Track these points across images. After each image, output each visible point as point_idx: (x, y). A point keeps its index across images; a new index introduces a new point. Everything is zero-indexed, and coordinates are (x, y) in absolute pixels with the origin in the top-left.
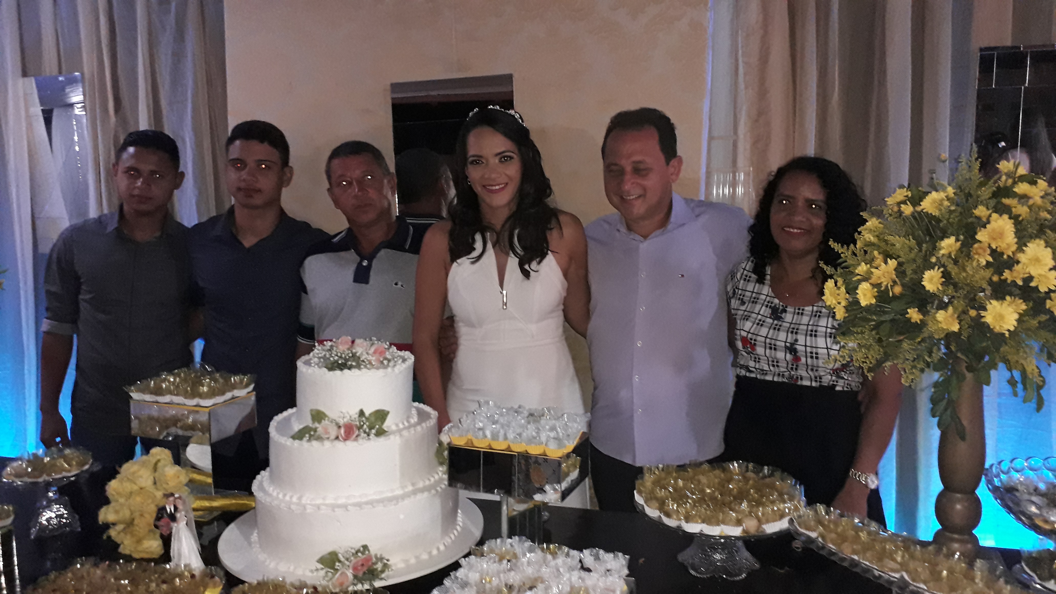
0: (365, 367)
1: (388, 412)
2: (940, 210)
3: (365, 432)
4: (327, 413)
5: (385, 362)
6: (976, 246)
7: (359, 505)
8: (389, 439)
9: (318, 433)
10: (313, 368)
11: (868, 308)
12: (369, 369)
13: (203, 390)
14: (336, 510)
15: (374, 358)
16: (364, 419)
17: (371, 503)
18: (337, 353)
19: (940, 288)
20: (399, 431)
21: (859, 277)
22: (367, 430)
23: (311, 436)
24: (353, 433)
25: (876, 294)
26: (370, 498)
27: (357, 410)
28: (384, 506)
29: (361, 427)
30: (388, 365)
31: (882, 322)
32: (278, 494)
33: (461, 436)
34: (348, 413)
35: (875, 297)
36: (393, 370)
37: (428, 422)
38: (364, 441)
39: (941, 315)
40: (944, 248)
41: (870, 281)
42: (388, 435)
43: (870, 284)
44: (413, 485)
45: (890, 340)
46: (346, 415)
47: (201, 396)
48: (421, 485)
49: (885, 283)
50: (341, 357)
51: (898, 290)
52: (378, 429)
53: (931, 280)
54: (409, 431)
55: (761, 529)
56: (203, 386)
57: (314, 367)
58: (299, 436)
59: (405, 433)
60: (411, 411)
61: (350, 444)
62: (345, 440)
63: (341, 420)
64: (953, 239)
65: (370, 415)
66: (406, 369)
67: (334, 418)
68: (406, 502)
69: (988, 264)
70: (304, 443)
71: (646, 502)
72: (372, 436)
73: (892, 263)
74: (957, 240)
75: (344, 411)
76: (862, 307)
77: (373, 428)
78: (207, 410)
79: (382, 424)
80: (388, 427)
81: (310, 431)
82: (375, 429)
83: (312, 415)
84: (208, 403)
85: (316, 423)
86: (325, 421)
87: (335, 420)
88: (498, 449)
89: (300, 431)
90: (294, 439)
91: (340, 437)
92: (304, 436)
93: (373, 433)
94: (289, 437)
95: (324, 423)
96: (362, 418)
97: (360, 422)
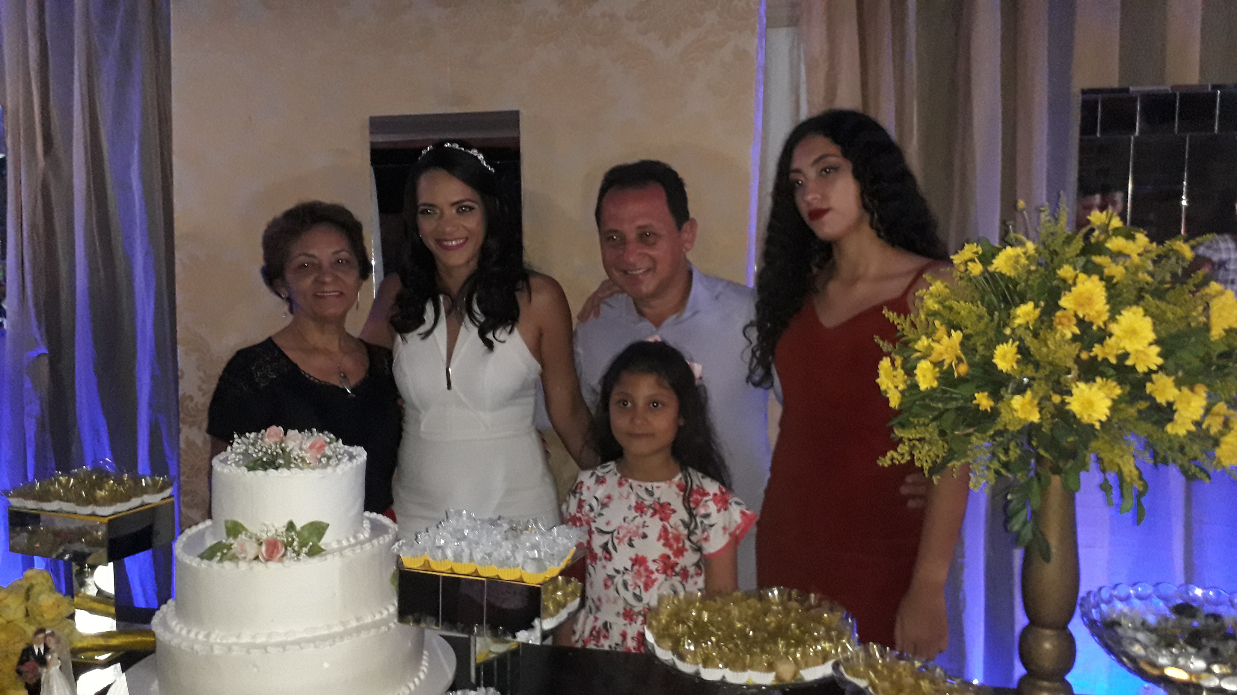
0: (297, 466)
1: (328, 525)
2: (1016, 269)
3: (294, 551)
4: (245, 525)
5: (324, 460)
6: (1059, 314)
7: (283, 646)
8: (326, 559)
9: (232, 551)
10: (230, 467)
11: (930, 393)
12: (301, 469)
13: (102, 496)
14: (252, 651)
15: (309, 455)
16: (293, 533)
17: (298, 643)
18: (262, 448)
19: (1015, 367)
20: (341, 550)
21: (918, 354)
22: (296, 549)
23: (223, 555)
24: (278, 552)
25: (938, 375)
26: (298, 636)
27: (285, 522)
28: (316, 647)
29: (291, 544)
30: (328, 464)
31: (947, 410)
32: (181, 629)
33: (415, 556)
34: (274, 526)
35: (938, 379)
36: (335, 471)
37: (381, 538)
38: (292, 561)
39: (1017, 401)
40: (1019, 316)
41: (930, 358)
42: (325, 555)
43: (931, 362)
44: (358, 619)
45: (956, 433)
46: (270, 528)
47: (96, 502)
48: (368, 620)
49: (947, 362)
50: (266, 453)
51: (963, 369)
52: (311, 547)
53: (1004, 357)
54: (354, 551)
55: (799, 677)
56: (103, 490)
57: (231, 465)
58: (209, 555)
59: (348, 553)
60: (362, 524)
61: (273, 565)
62: (267, 560)
63: (263, 534)
64: (1031, 305)
65: (303, 528)
66: (351, 468)
67: (255, 532)
68: (346, 641)
69: (1075, 338)
70: (214, 564)
71: (656, 641)
72: (303, 555)
73: (957, 336)
74: (1036, 306)
75: (267, 523)
76: (921, 392)
77: (305, 545)
78: (106, 520)
79: (320, 539)
80: (325, 544)
81: (223, 548)
82: (308, 547)
83: (227, 528)
84: (107, 511)
85: (231, 538)
86: (243, 536)
87: (255, 534)
88: (462, 573)
89: (211, 548)
90: (203, 559)
91: (260, 557)
92: (215, 555)
93: (305, 552)
94: (197, 555)
95: (242, 538)
96: (291, 532)
97: (288, 537)
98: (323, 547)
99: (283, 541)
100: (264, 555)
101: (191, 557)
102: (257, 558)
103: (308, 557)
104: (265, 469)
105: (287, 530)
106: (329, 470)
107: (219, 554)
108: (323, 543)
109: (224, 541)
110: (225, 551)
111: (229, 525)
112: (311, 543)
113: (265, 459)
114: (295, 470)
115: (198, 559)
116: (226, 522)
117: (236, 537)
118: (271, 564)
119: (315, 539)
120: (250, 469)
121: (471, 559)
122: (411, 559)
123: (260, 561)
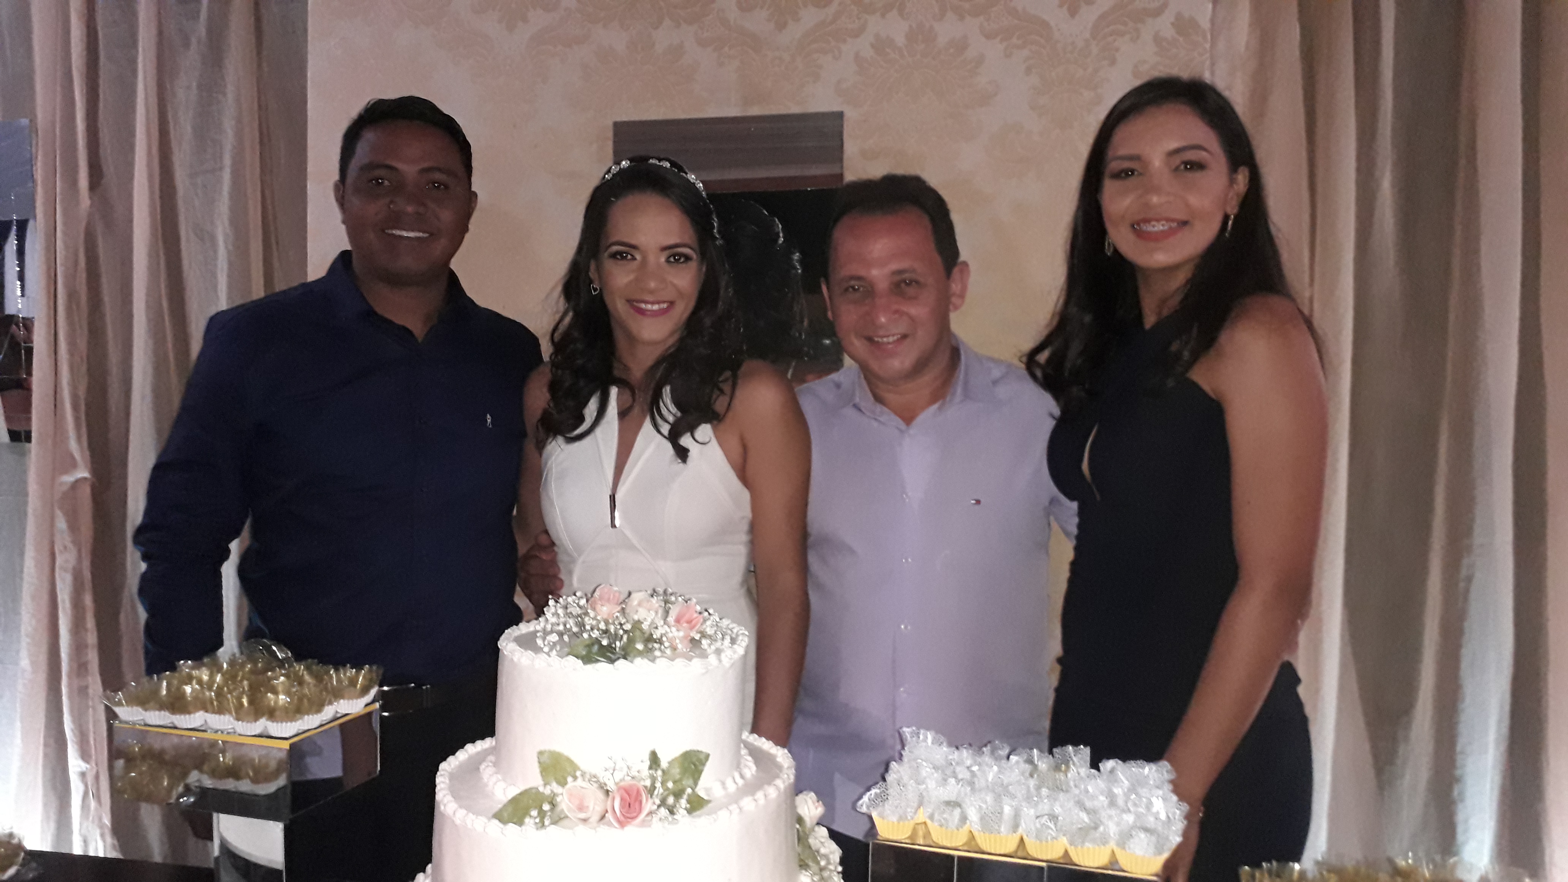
0: (663, 654)
1: (706, 757)
3: (665, 805)
4: (578, 760)
5: (704, 643)
8: (719, 819)
9: (558, 809)
10: (544, 656)
13: (276, 702)
15: (679, 635)
18: (599, 622)
20: (734, 801)
22: (669, 800)
23: (542, 814)
24: (640, 808)
27: (644, 754)
29: (655, 792)
30: (709, 650)
34: (625, 761)
36: (718, 661)
38: (666, 824)
42: (714, 812)
46: (620, 764)
47: (272, 714)
50: (606, 632)
52: (690, 797)
54: (755, 800)
56: (275, 692)
57: (548, 654)
58: (514, 814)
59: (747, 803)
61: (635, 832)
62: (622, 824)
63: (608, 774)
65: (669, 763)
67: (593, 772)
70: (529, 831)
72: (681, 813)
75: (615, 755)
77: (678, 795)
78: (286, 745)
79: (696, 783)
80: (708, 790)
81: (543, 802)
82: (685, 797)
83: (539, 762)
84: (288, 729)
85: (554, 784)
86: (575, 778)
87: (595, 777)
88: (998, 852)
89: (514, 801)
90: (503, 821)
91: (609, 816)
92: (526, 813)
93: (684, 806)
94: (490, 815)
95: (575, 784)
96: (656, 770)
97: (654, 779)
98: (704, 795)
99: (646, 787)
100: (618, 812)
101: (481, 819)
102: (603, 818)
103: (688, 818)
104: (612, 661)
105: (650, 768)
106: (711, 659)
107: (534, 813)
108: (702, 790)
109: (541, 789)
110: (546, 807)
111: (544, 758)
112: (689, 791)
113: (604, 643)
114: (662, 662)
115: (495, 823)
116: (541, 753)
117: (563, 783)
118: (631, 829)
119: (690, 782)
121: (1015, 825)
122: (896, 823)
123: (610, 824)
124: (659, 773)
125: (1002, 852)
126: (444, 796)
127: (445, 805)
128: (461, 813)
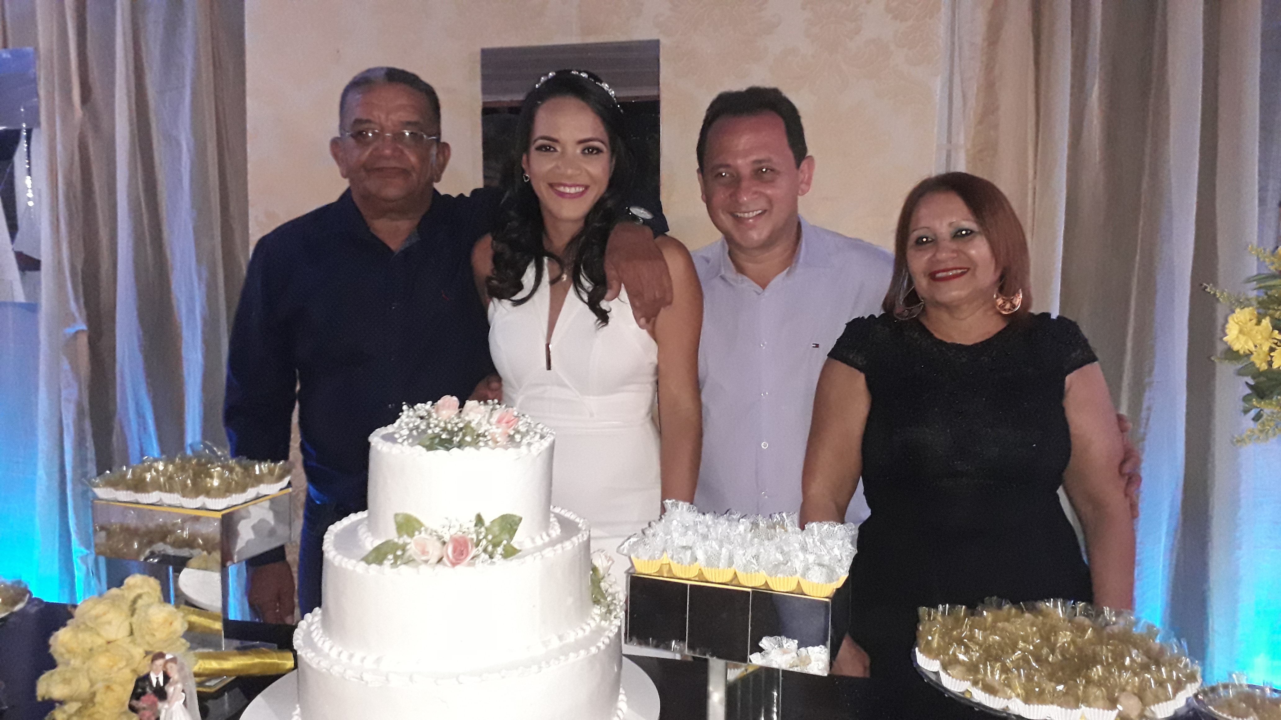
0: (486, 444)
1: (521, 519)
3: (486, 551)
4: (423, 519)
5: (518, 437)
7: (478, 674)
8: (526, 562)
9: (407, 554)
10: (399, 446)
12: (491, 448)
13: (212, 484)
14: (441, 682)
15: (500, 430)
18: (440, 421)
20: (539, 550)
22: (489, 549)
23: (396, 558)
24: (467, 553)
26: (494, 661)
27: (472, 516)
28: (519, 675)
29: (479, 543)
30: (521, 442)
33: (651, 559)
34: (457, 521)
38: (486, 564)
42: (522, 557)
46: (454, 523)
50: (444, 429)
52: (505, 546)
55: (1146, 714)
56: (212, 478)
57: (401, 443)
58: (376, 557)
59: (548, 553)
61: (463, 570)
62: (454, 565)
63: (445, 530)
65: (492, 522)
67: (434, 529)
68: (554, 666)
70: (386, 569)
71: (943, 668)
72: (498, 557)
75: (450, 517)
77: (496, 545)
78: (219, 515)
79: (511, 538)
80: (520, 543)
81: (397, 550)
83: (397, 523)
84: (220, 503)
85: (405, 536)
86: (420, 533)
87: (436, 532)
88: (717, 581)
89: (377, 549)
90: (369, 563)
91: (445, 559)
92: (384, 557)
93: (499, 552)
94: (359, 559)
95: (419, 536)
96: (480, 528)
97: (478, 534)
98: (516, 546)
99: (472, 539)
100: (451, 556)
101: (354, 561)
102: (440, 560)
103: (503, 561)
104: (448, 449)
105: (476, 525)
106: (524, 449)
107: (390, 557)
108: (515, 543)
109: (396, 540)
110: (399, 553)
111: (399, 519)
112: (505, 542)
113: (444, 436)
114: (485, 450)
115: (363, 564)
116: (396, 515)
117: (411, 535)
119: (507, 536)
120: (430, 448)
121: (731, 563)
122: (647, 561)
123: (445, 565)
124: (483, 529)
125: (720, 582)
126: (328, 547)
127: (328, 552)
128: (339, 557)
